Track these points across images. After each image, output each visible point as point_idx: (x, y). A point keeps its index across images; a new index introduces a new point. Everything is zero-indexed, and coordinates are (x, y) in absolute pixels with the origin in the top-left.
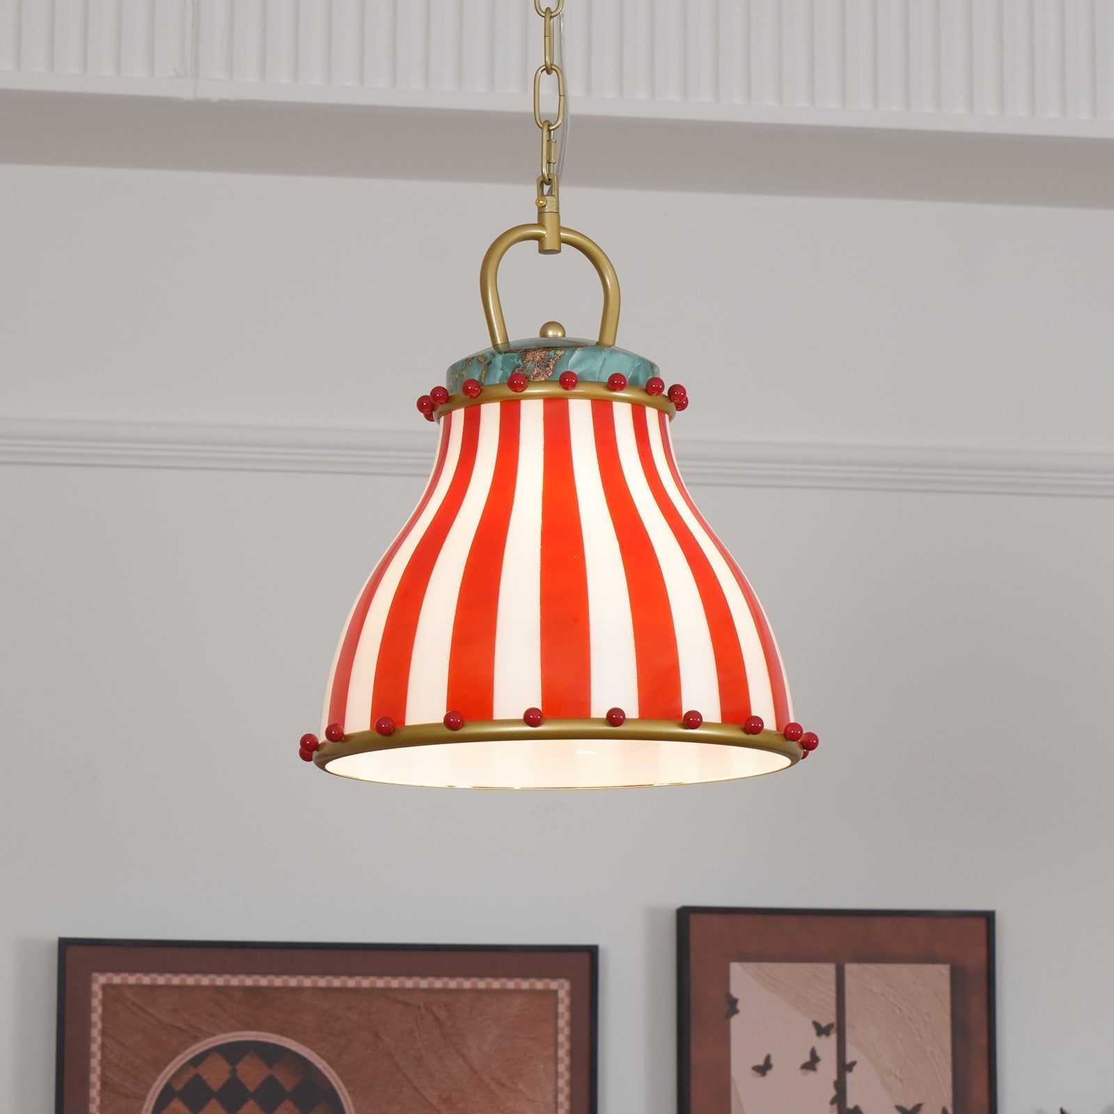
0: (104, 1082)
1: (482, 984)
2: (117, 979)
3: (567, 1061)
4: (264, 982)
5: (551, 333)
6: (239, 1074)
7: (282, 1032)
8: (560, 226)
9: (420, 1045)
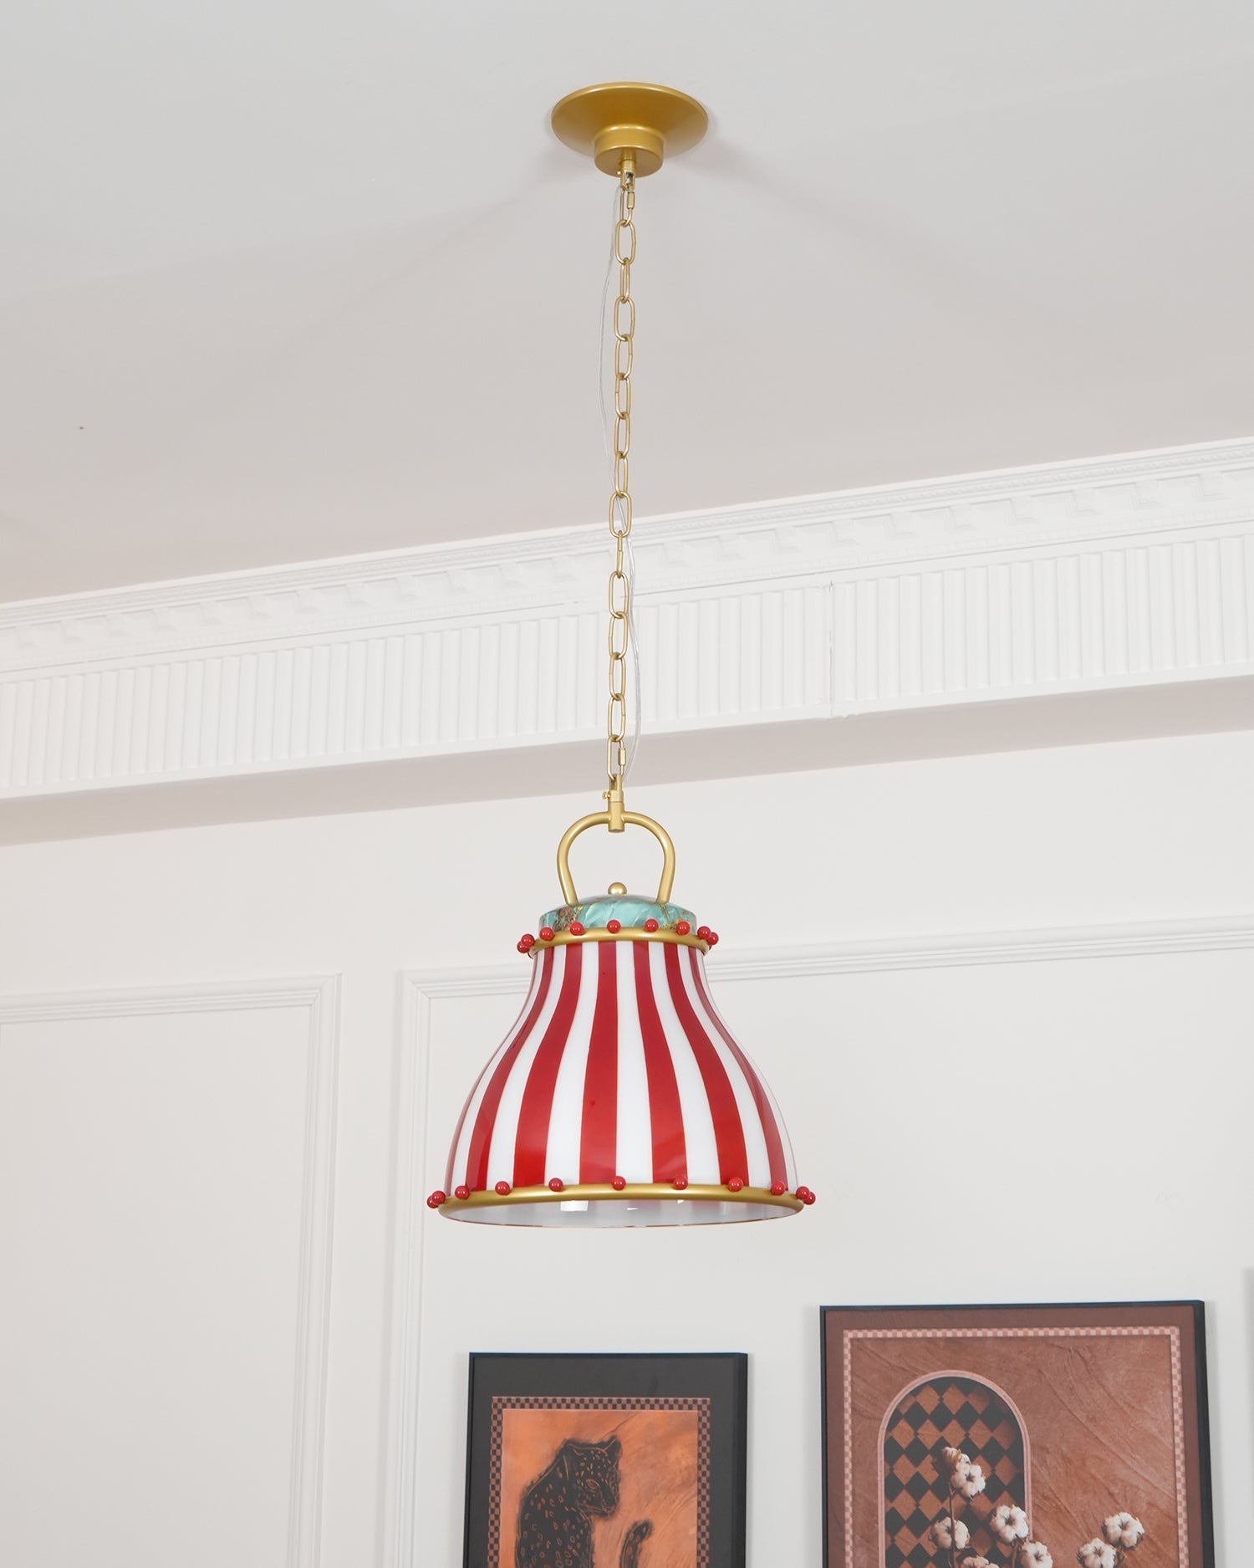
0: (853, 1409)
1: (1114, 1332)
2: (860, 1335)
3: (1179, 1388)
4: (959, 1334)
5: (613, 890)
6: (945, 1401)
7: (974, 1370)
8: (623, 811)
9: (1071, 1377)
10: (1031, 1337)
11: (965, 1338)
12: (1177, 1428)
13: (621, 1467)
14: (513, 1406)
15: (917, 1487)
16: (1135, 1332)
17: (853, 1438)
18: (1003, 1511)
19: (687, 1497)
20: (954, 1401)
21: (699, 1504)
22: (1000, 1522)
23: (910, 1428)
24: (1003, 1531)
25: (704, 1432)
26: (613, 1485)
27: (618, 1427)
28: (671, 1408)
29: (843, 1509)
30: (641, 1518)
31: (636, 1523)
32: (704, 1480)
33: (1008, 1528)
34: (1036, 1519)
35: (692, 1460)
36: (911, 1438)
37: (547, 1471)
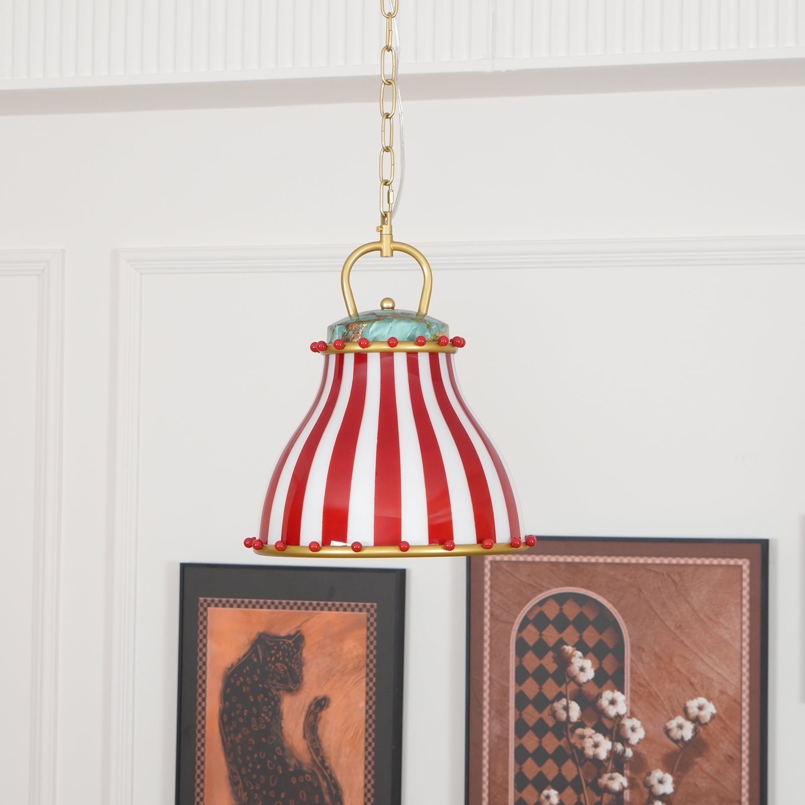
0: (492, 615)
1: (699, 562)
2: (498, 558)
4: (577, 559)
6: (564, 611)
7: (587, 587)
8: (392, 242)
9: (664, 596)
10: (633, 564)
11: (581, 563)
12: (745, 636)
14: (216, 606)
15: (541, 675)
17: (491, 637)
18: (607, 695)
19: (359, 678)
21: (367, 684)
22: (604, 702)
23: (536, 631)
24: (607, 709)
25: (372, 629)
26: (298, 668)
27: (302, 624)
28: (345, 610)
29: (481, 691)
30: (320, 693)
31: (316, 698)
32: (371, 666)
33: (611, 707)
34: (634, 700)
35: (362, 651)
36: (537, 638)
37: (244, 656)
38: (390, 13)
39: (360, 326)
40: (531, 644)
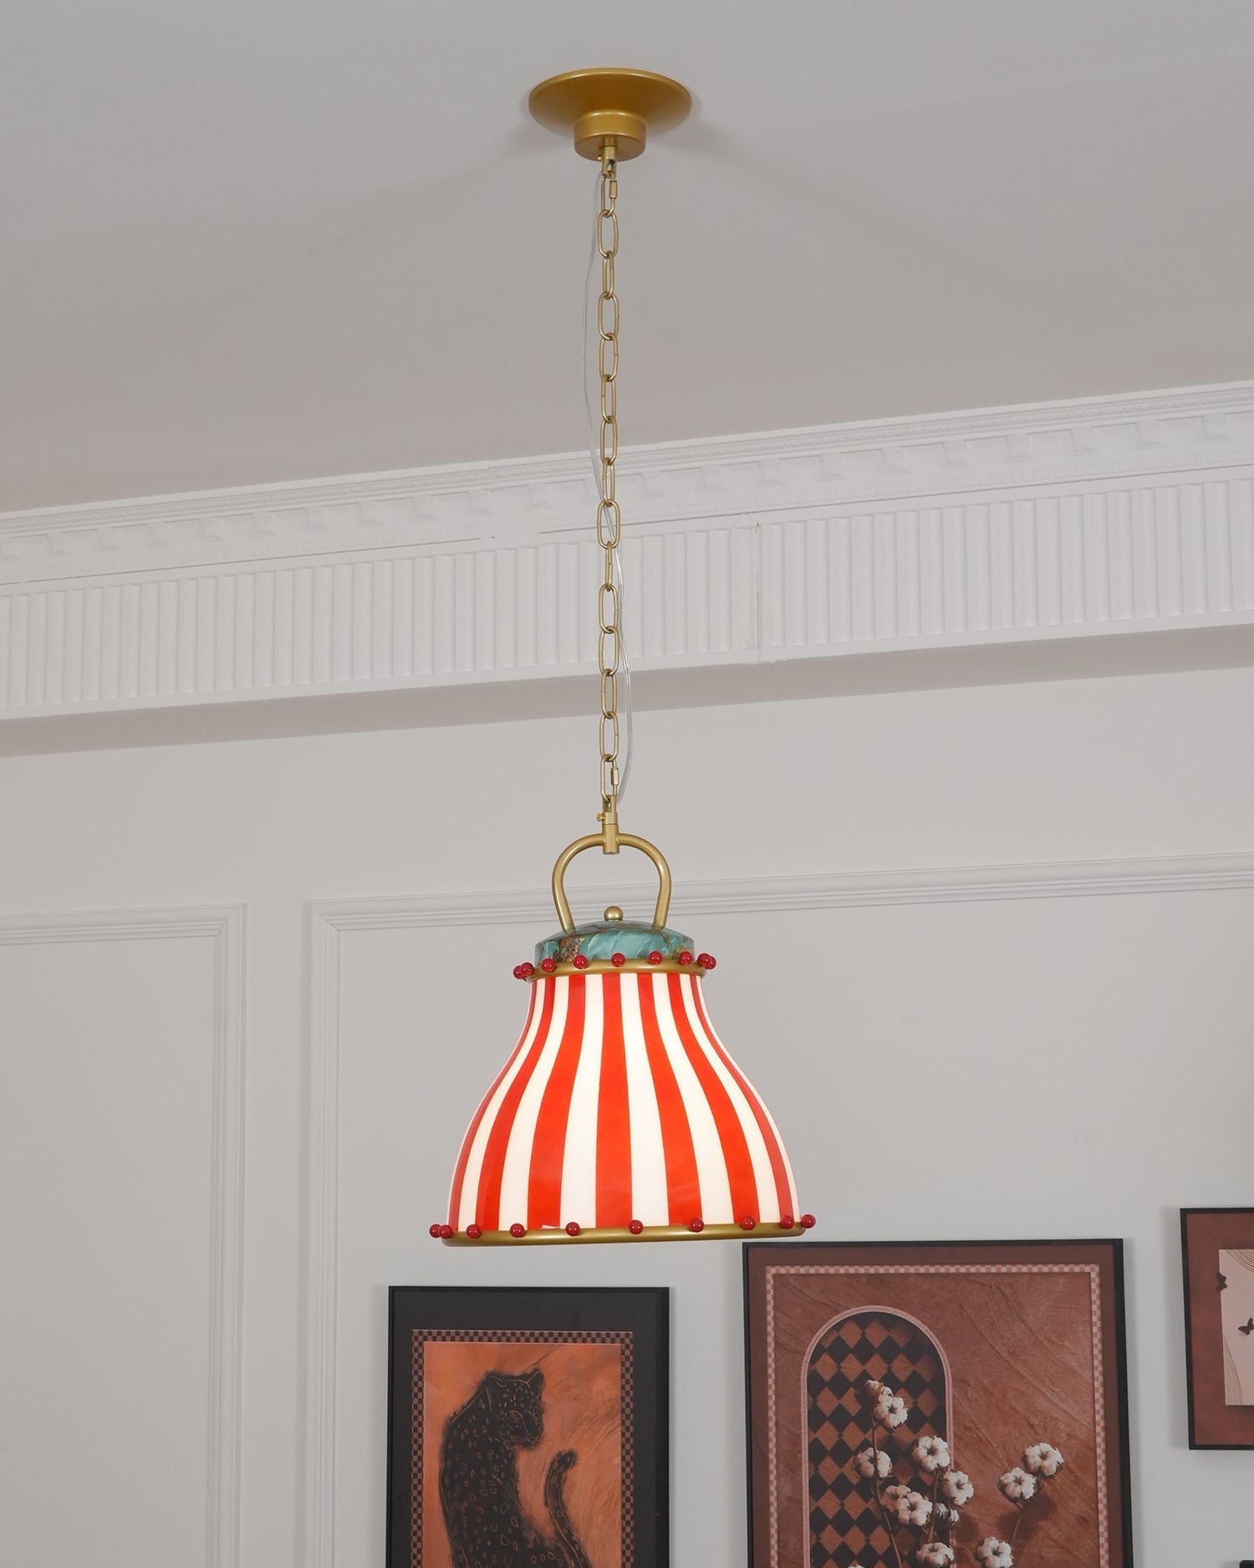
0: (776, 1343)
1: (1035, 1269)
2: (783, 1271)
3: (1099, 1324)
4: (882, 1270)
5: (610, 916)
6: (867, 1336)
7: (896, 1305)
8: (618, 834)
9: (992, 1314)
10: (953, 1274)
11: (887, 1275)
12: (1096, 1362)
13: (544, 1398)
14: (434, 1339)
15: (840, 1419)
16: (1056, 1269)
17: (776, 1371)
18: (925, 1442)
19: (612, 1427)
20: (876, 1336)
21: (623, 1435)
22: (922, 1452)
23: (833, 1362)
24: (925, 1460)
25: (628, 1364)
26: (536, 1416)
27: (540, 1360)
28: (594, 1341)
29: (767, 1440)
30: (565, 1447)
31: (559, 1454)
32: (628, 1411)
33: (930, 1457)
34: (957, 1449)
35: (616, 1392)
36: (834, 1371)
37: (470, 1402)
38: (609, 542)
39: (576, 940)
40: (827, 1378)
